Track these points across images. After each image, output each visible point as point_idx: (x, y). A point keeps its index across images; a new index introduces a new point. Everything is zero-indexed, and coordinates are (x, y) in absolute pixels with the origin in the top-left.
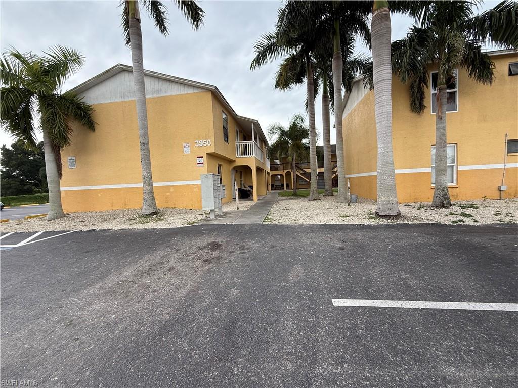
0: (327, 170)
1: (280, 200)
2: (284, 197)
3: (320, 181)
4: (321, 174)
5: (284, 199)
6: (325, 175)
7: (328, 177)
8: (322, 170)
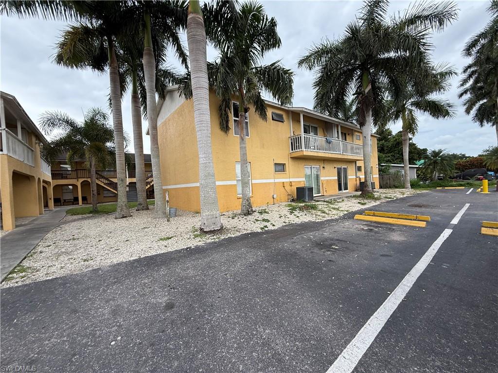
0: (139, 180)
1: (65, 223)
2: (75, 217)
3: (132, 193)
4: (132, 185)
5: (74, 221)
6: (138, 185)
7: (141, 188)
8: (134, 180)
